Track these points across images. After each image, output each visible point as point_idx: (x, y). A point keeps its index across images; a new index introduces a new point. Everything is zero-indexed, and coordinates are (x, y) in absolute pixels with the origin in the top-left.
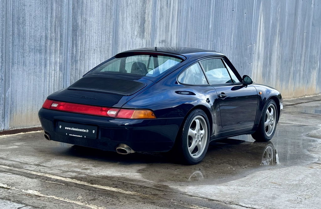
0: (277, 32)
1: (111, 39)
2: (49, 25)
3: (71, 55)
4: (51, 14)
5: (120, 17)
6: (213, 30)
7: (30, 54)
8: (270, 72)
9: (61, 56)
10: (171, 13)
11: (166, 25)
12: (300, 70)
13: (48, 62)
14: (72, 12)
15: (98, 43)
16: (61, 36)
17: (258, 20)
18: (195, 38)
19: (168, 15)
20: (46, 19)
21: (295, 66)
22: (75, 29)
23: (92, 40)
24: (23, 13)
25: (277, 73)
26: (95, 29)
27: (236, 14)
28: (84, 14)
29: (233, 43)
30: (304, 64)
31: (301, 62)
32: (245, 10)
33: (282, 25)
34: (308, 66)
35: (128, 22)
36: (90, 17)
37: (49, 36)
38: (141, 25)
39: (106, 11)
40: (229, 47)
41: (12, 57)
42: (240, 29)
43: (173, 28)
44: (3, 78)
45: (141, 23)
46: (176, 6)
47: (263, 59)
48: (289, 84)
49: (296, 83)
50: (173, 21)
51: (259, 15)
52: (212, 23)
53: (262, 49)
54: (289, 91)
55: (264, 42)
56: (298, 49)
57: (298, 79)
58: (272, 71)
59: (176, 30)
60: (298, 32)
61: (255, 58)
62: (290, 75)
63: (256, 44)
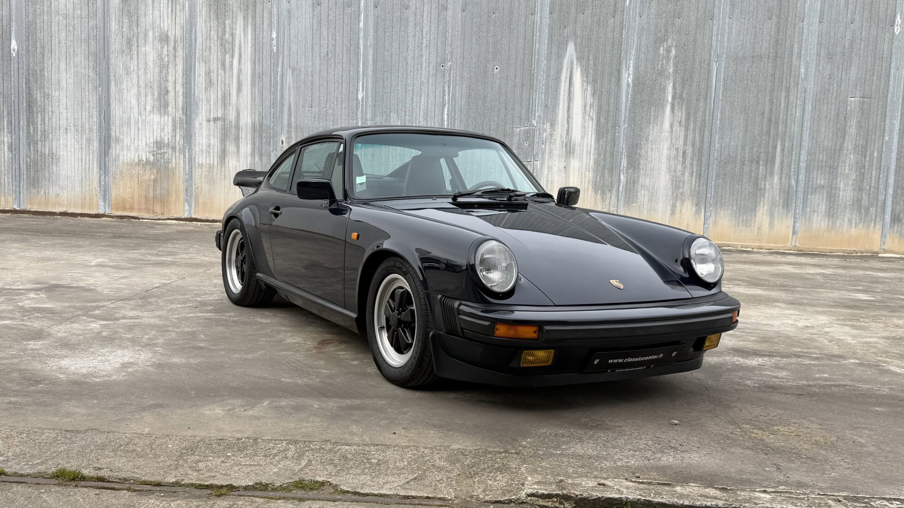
46: (246, 68)
47: (596, 156)
48: (755, 215)
49: (808, 217)
50: (239, 90)
51: (562, 68)
52: (367, 89)
53: (588, 135)
54: (758, 232)
55: (595, 122)
56: (806, 137)
57: (824, 208)
58: (648, 181)
59: (249, 103)
60: (803, 95)
61: (551, 152)
62: (764, 196)
63: (553, 125)
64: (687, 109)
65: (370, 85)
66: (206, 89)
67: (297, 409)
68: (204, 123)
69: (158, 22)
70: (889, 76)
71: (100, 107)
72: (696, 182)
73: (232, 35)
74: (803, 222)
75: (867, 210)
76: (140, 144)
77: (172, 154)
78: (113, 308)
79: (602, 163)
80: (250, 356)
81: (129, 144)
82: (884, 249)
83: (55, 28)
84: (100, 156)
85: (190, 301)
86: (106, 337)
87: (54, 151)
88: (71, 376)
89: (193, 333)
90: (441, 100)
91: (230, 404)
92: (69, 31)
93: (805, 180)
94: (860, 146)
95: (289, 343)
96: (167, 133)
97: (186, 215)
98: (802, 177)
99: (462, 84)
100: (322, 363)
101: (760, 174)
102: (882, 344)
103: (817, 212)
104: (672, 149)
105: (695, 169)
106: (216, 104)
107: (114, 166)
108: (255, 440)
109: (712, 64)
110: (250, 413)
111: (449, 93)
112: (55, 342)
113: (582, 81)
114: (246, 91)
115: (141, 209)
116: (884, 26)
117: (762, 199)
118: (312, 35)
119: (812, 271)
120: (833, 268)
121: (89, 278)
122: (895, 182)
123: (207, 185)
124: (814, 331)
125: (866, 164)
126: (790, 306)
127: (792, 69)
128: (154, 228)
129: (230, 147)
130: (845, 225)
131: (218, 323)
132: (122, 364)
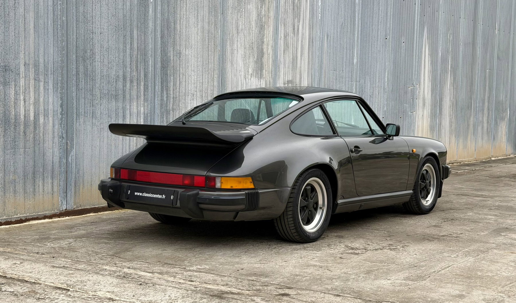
0: (448, 68)
1: (216, 79)
2: (128, 60)
3: (159, 103)
4: (131, 44)
5: (229, 48)
6: (359, 66)
7: (101, 102)
8: (440, 124)
9: (146, 104)
10: (300, 42)
11: (293, 59)
12: (482, 122)
13: (128, 112)
14: (160, 42)
15: (198, 86)
16: (146, 76)
17: (421, 52)
18: (334, 77)
19: (296, 46)
20: (123, 52)
21: (476, 115)
22: (165, 65)
23: (190, 81)
24: (91, 43)
25: (451, 126)
26: (193, 65)
27: (391, 43)
28: (178, 44)
29: (388, 84)
30: (487, 113)
31: (483, 110)
32: (403, 38)
33: (455, 59)
34: (494, 117)
35: (239, 55)
36: (186, 48)
37: (128, 75)
38: (257, 59)
39: (209, 40)
40: (382, 89)
41: (76, 106)
42: (397, 64)
43: (303, 64)
44: (64, 136)
45: (257, 57)
46: (306, 32)
47: (431, 107)
48: (467, 141)
50: (302, 53)
51: (423, 44)
52: (358, 55)
53: (429, 92)
55: (431, 83)
56: (478, 92)
57: (481, 134)
58: (444, 122)
59: (307, 66)
61: (419, 105)
63: (420, 85)
64: (454, 75)
65: (359, 52)
74: (477, 142)
79: (432, 112)
90: (385, 66)
94: (488, 97)
101: (469, 115)
103: (480, 137)
104: (450, 101)
105: (455, 114)
114: (305, 55)
116: (494, 29)
127: (476, 52)
130: (485, 142)
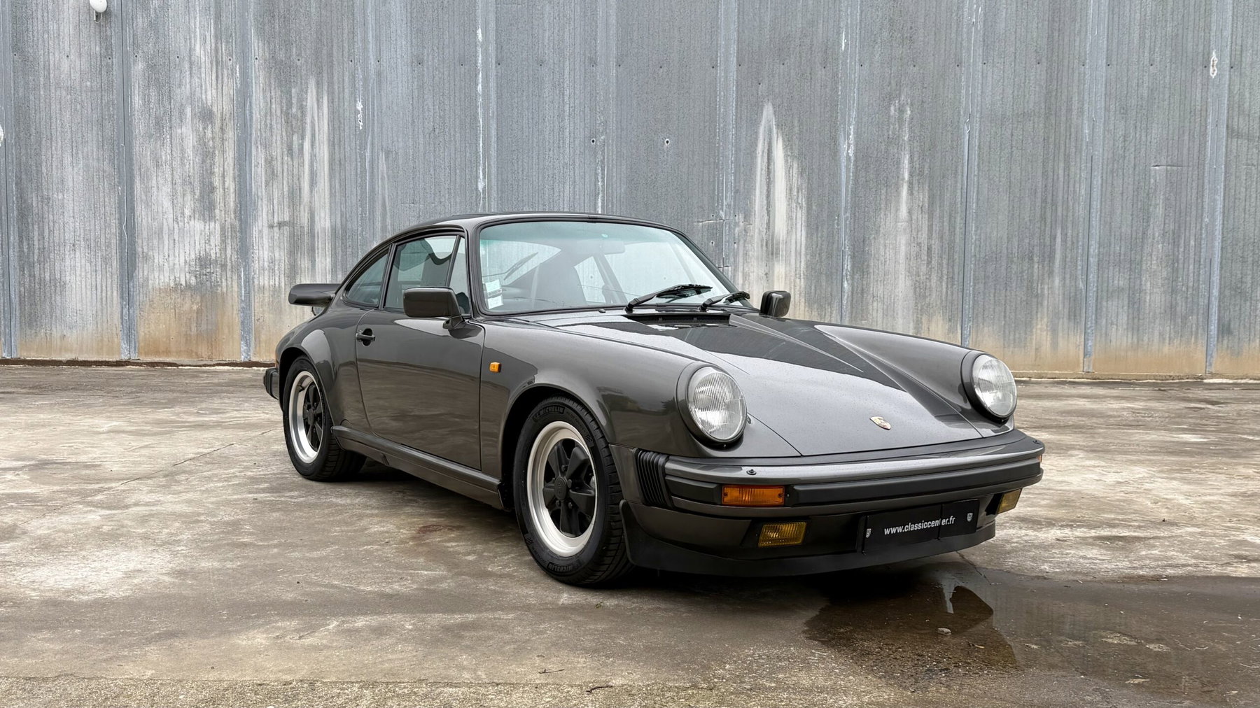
12: (1134, 291)
25: (920, 297)
30: (1167, 270)
31: (1135, 263)
46: (321, 152)
47: (808, 257)
48: (1031, 331)
49: (1104, 331)
50: (313, 183)
51: (756, 139)
52: (489, 176)
53: (796, 229)
54: (1036, 354)
55: (804, 211)
56: (1095, 222)
57: (1126, 318)
58: (881, 289)
59: (327, 201)
60: (1089, 165)
61: (746, 254)
62: (1042, 305)
63: (748, 216)
64: (930, 190)
65: (494, 170)
66: (267, 183)
67: (379, 631)
68: (266, 231)
69: (198, 94)
70: (1204, 135)
71: (120, 212)
72: (947, 288)
73: (302, 108)
74: (1098, 337)
75: (1184, 318)
76: (177, 262)
77: (221, 274)
78: (124, 491)
79: (818, 267)
80: (315, 554)
81: (161, 263)
82: (1211, 373)
83: (55, 107)
84: (122, 280)
85: (236, 476)
86: (107, 534)
87: (58, 277)
88: (47, 594)
89: (235, 526)
90: (593, 187)
91: (279, 628)
92: (76, 110)
93: (1098, 281)
94: (1171, 232)
95: (375, 533)
96: (213, 245)
97: (242, 359)
98: (1092, 277)
99: (621, 165)
100: (422, 560)
101: (1035, 275)
102: (1229, 504)
103: (1117, 325)
104: (913, 245)
105: (945, 272)
106: (281, 203)
107: (141, 295)
108: (312, 684)
109: (962, 126)
110: (308, 641)
111: (603, 178)
112: (31, 544)
113: (786, 156)
114: (322, 184)
115: (180, 351)
116: (1195, 67)
117: (1040, 309)
118: (412, 104)
119: (1116, 405)
120: (1144, 400)
121: (95, 449)
122: (1220, 280)
123: (271, 316)
124: (1130, 489)
125: (1180, 257)
126: (1092, 455)
127: (1073, 130)
128: (197, 377)
129: (303, 262)
130: (1155, 341)
131: (273, 506)
132: (125, 573)
